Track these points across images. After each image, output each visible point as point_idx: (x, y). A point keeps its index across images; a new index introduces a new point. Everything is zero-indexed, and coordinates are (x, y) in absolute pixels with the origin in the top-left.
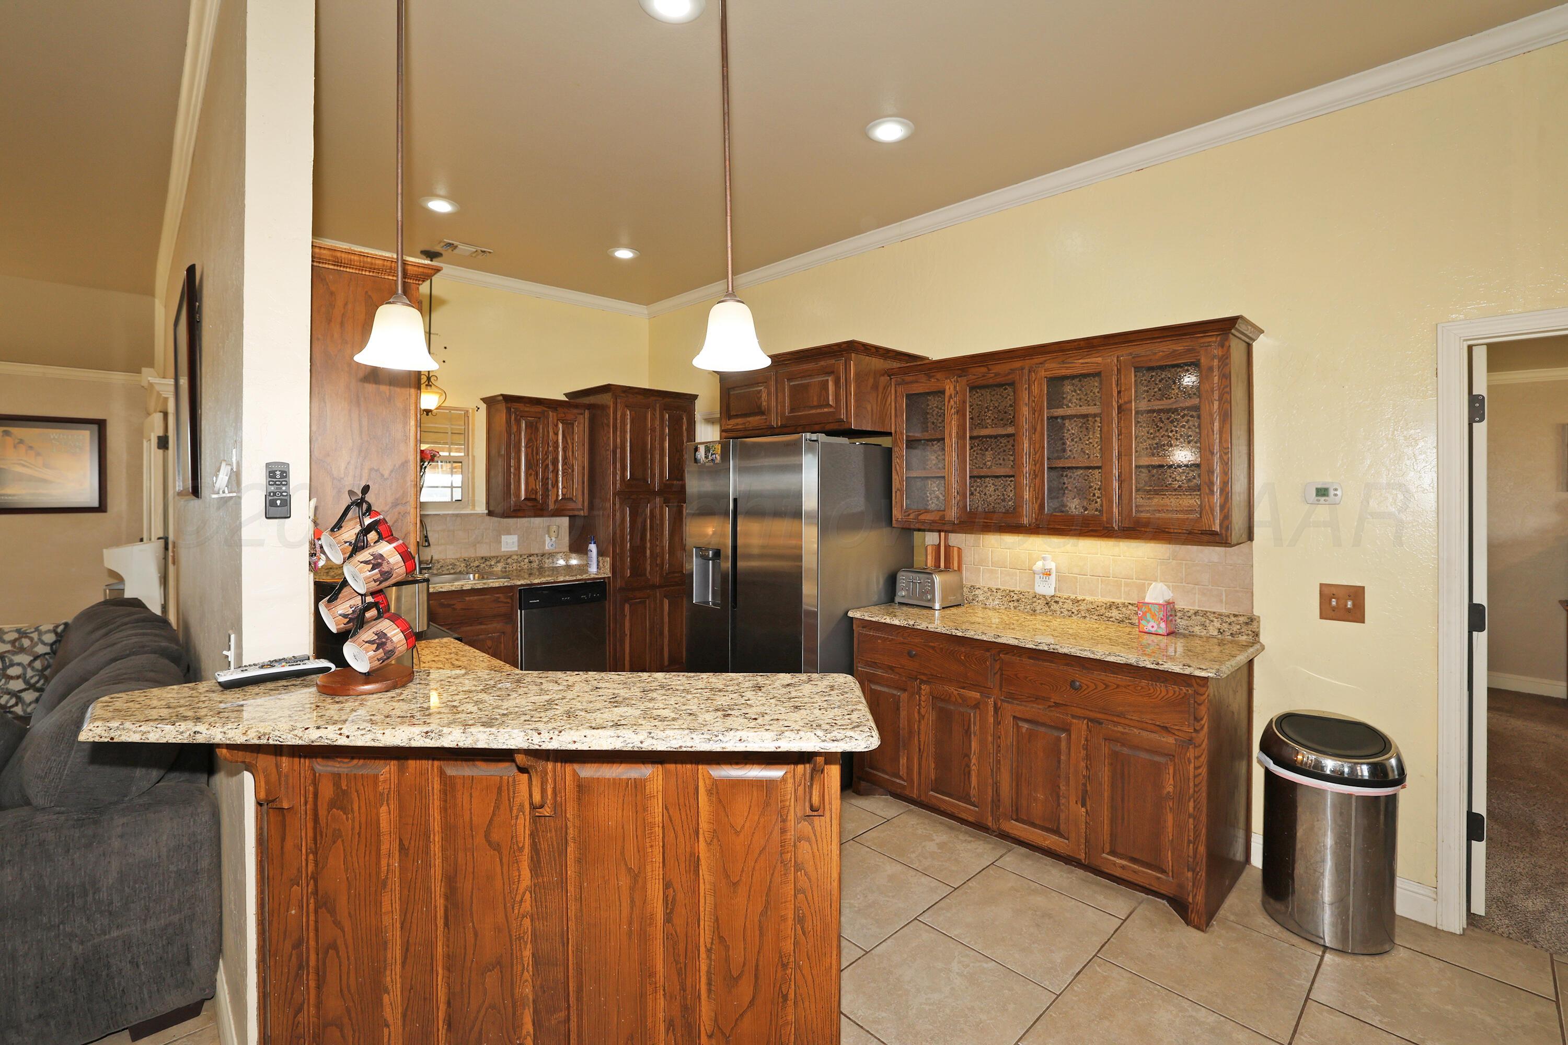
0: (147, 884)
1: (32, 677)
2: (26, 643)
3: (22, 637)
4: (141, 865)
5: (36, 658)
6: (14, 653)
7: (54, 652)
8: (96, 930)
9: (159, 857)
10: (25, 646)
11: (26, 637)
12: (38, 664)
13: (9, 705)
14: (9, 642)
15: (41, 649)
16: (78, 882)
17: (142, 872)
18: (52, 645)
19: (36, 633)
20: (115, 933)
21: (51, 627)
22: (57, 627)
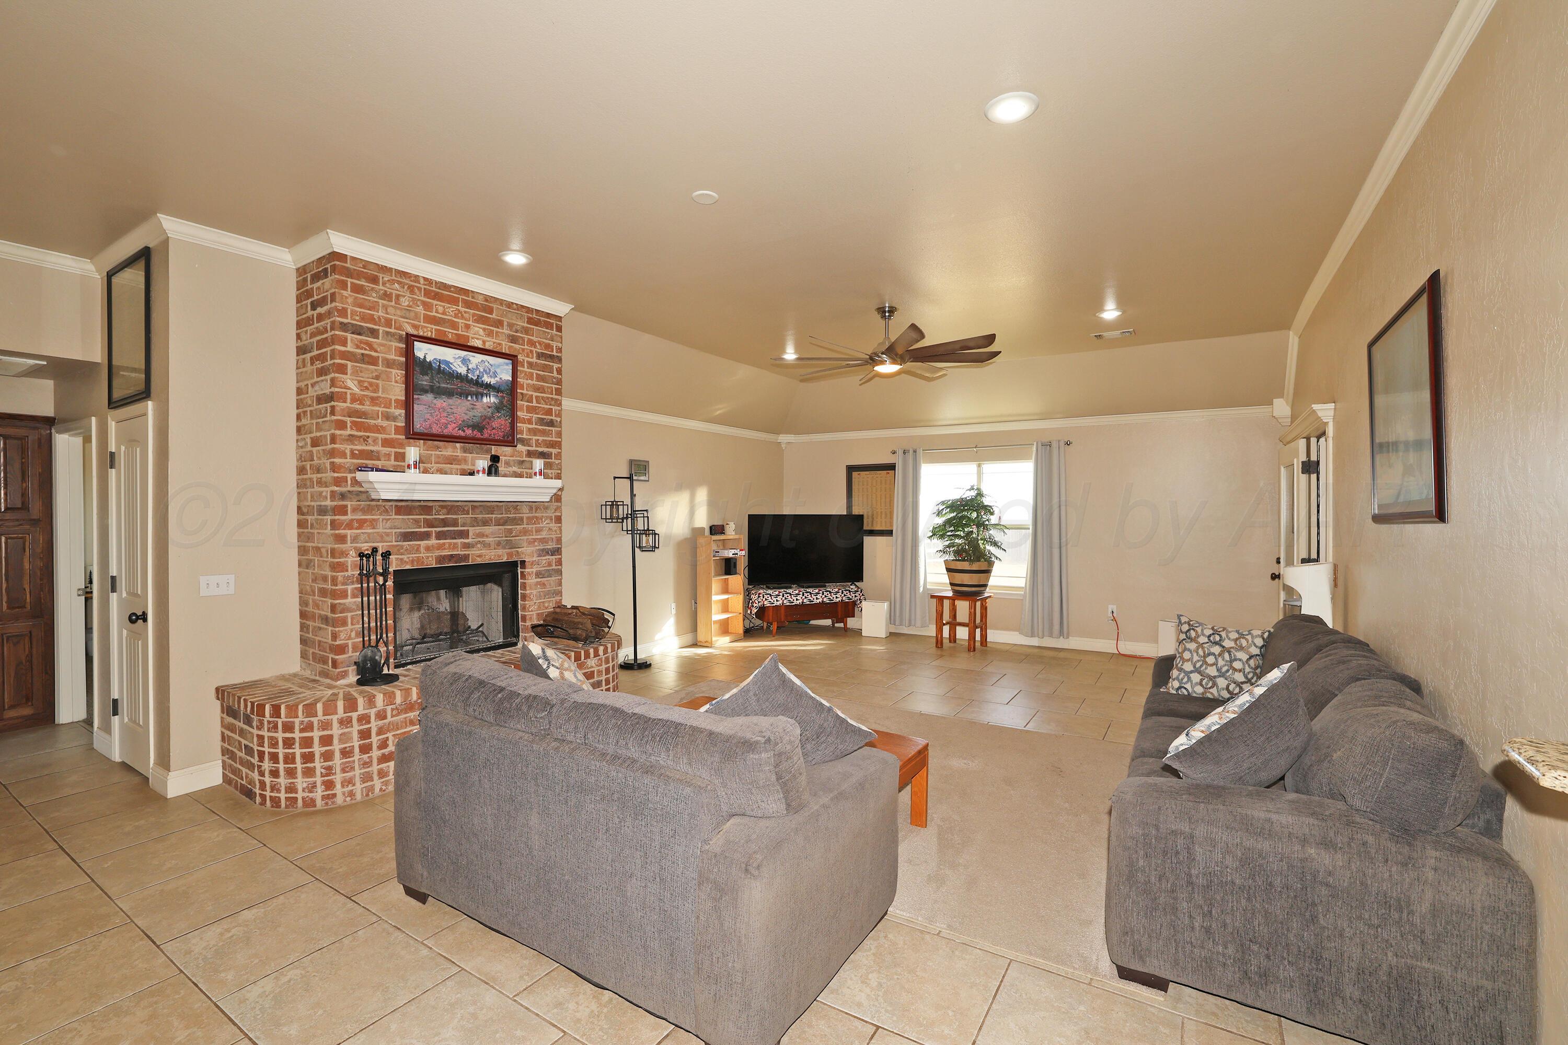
0: (1459, 931)
1: (1249, 673)
2: (1244, 643)
3: (1241, 637)
4: (1454, 909)
5: (1251, 657)
6: (1237, 650)
7: (1262, 655)
8: (1408, 950)
9: (1473, 909)
10: (1244, 645)
11: (1244, 638)
12: (1252, 662)
13: (1235, 692)
14: (1233, 640)
15: (1254, 651)
16: (1394, 895)
17: (1454, 916)
18: (1261, 648)
19: (1250, 636)
20: (1426, 964)
21: (1259, 633)
22: (1263, 633)
